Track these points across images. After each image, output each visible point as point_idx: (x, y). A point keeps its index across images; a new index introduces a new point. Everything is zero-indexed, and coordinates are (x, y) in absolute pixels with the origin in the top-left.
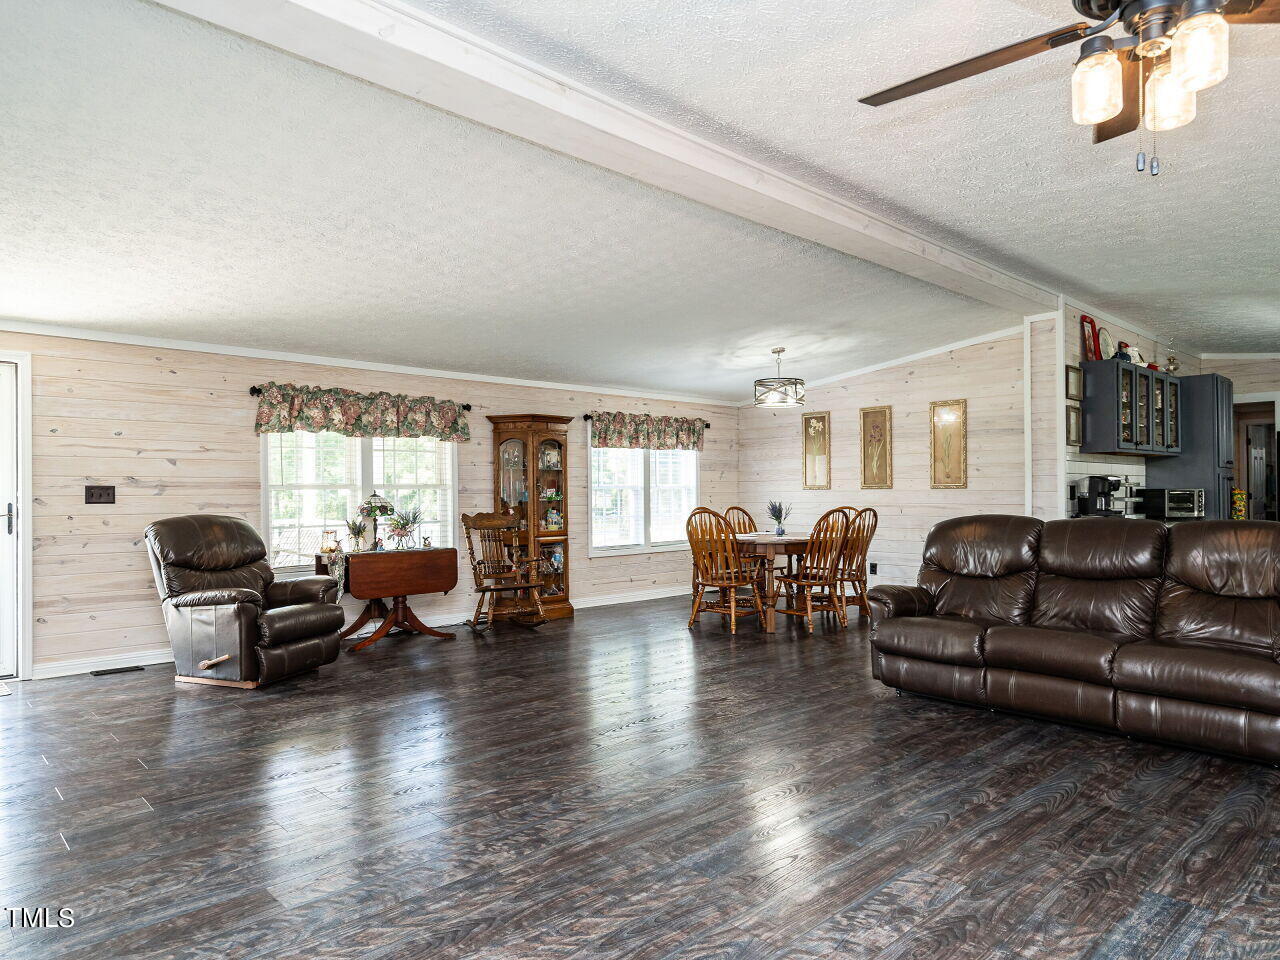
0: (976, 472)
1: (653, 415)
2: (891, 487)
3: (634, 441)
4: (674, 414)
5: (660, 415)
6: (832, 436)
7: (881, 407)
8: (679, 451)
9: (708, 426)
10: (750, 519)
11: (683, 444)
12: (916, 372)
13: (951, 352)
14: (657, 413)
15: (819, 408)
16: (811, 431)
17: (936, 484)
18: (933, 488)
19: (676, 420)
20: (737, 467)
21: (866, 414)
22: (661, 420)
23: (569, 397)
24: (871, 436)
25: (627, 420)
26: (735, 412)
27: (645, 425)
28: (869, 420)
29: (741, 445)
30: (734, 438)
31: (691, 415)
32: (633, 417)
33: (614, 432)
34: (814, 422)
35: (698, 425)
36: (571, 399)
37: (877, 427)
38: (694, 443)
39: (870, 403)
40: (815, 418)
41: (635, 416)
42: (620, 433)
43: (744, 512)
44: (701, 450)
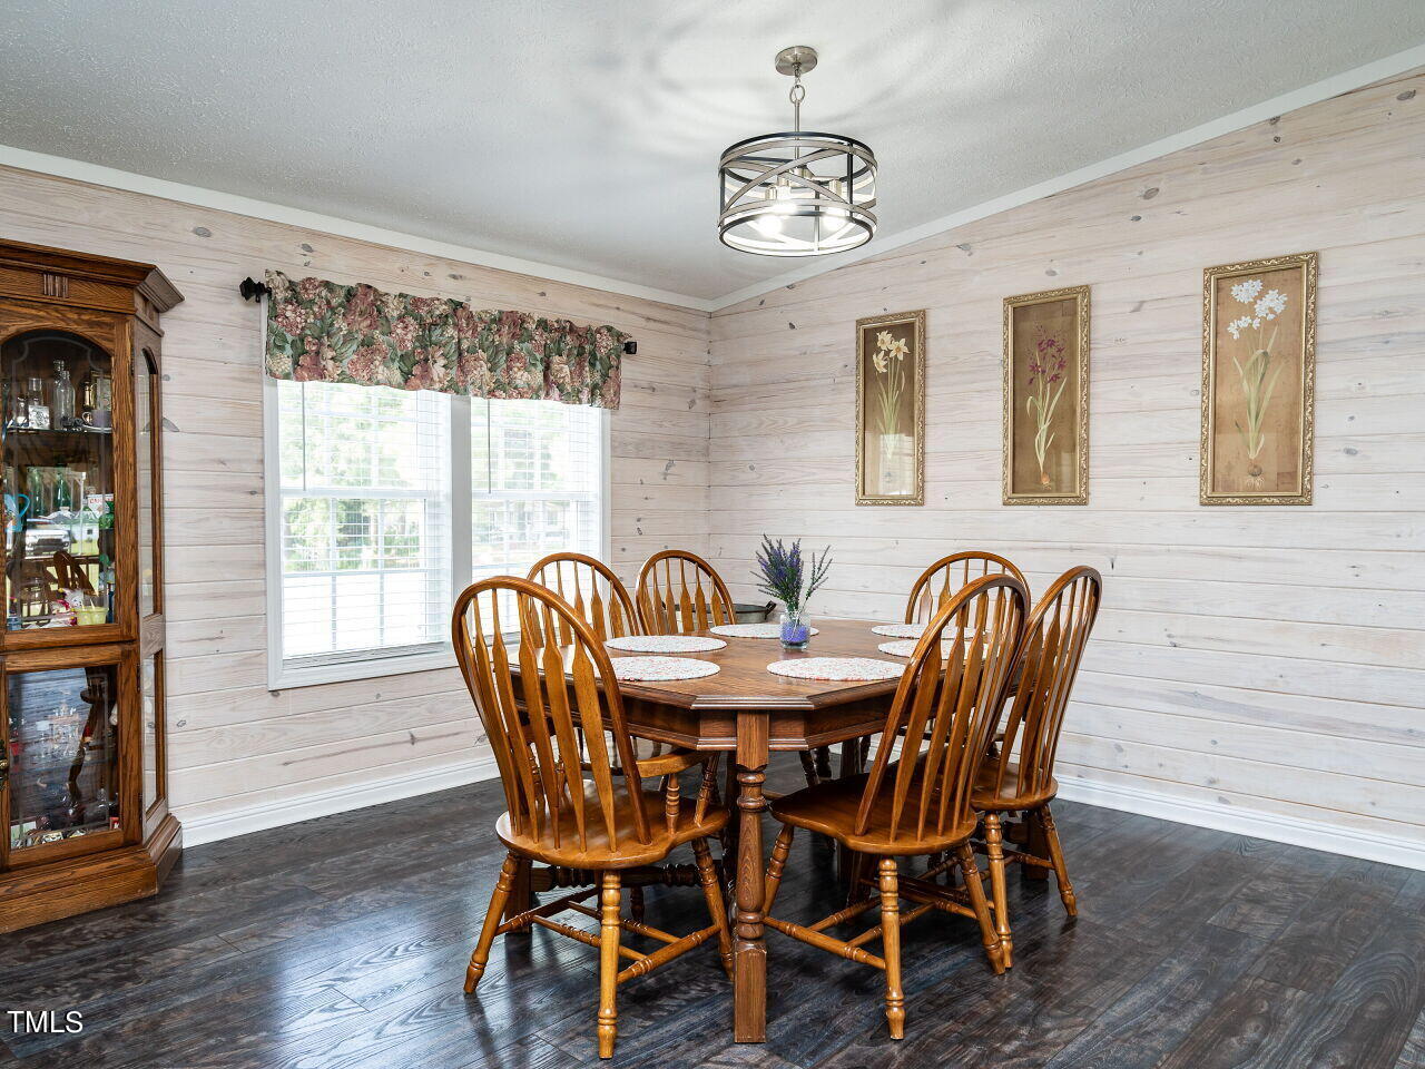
0: (1343, 458)
1: (475, 307)
2: (1083, 502)
3: (413, 371)
4: (537, 308)
5: (495, 308)
6: (930, 371)
7: (1064, 291)
8: (552, 406)
9: (630, 348)
10: (718, 583)
11: (561, 388)
12: (1162, 187)
13: (1275, 120)
14: (483, 301)
15: (898, 304)
16: (879, 362)
17: (1218, 492)
18: (1209, 502)
19: (543, 324)
20: (706, 452)
21: (1021, 311)
22: (498, 320)
23: (191, 224)
24: (1034, 368)
25: (393, 310)
26: (703, 323)
27: (451, 331)
28: (1029, 326)
29: (715, 400)
30: (701, 384)
31: (584, 316)
32: (413, 306)
33: (348, 338)
34: (885, 339)
35: (606, 344)
36: (203, 233)
37: (1051, 343)
38: (594, 389)
39: (1032, 281)
40: (890, 329)
41: (417, 302)
42: (367, 343)
43: (703, 566)
44: (613, 405)
